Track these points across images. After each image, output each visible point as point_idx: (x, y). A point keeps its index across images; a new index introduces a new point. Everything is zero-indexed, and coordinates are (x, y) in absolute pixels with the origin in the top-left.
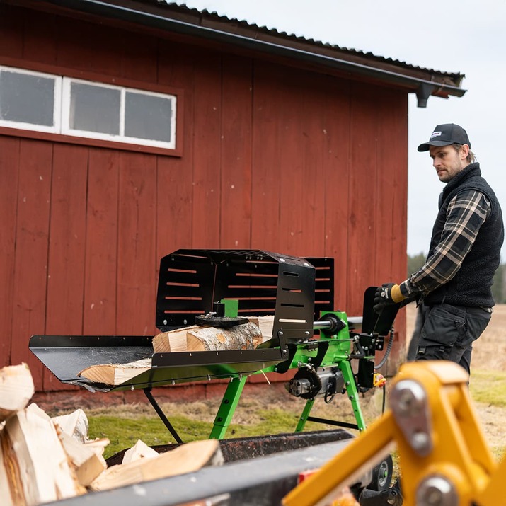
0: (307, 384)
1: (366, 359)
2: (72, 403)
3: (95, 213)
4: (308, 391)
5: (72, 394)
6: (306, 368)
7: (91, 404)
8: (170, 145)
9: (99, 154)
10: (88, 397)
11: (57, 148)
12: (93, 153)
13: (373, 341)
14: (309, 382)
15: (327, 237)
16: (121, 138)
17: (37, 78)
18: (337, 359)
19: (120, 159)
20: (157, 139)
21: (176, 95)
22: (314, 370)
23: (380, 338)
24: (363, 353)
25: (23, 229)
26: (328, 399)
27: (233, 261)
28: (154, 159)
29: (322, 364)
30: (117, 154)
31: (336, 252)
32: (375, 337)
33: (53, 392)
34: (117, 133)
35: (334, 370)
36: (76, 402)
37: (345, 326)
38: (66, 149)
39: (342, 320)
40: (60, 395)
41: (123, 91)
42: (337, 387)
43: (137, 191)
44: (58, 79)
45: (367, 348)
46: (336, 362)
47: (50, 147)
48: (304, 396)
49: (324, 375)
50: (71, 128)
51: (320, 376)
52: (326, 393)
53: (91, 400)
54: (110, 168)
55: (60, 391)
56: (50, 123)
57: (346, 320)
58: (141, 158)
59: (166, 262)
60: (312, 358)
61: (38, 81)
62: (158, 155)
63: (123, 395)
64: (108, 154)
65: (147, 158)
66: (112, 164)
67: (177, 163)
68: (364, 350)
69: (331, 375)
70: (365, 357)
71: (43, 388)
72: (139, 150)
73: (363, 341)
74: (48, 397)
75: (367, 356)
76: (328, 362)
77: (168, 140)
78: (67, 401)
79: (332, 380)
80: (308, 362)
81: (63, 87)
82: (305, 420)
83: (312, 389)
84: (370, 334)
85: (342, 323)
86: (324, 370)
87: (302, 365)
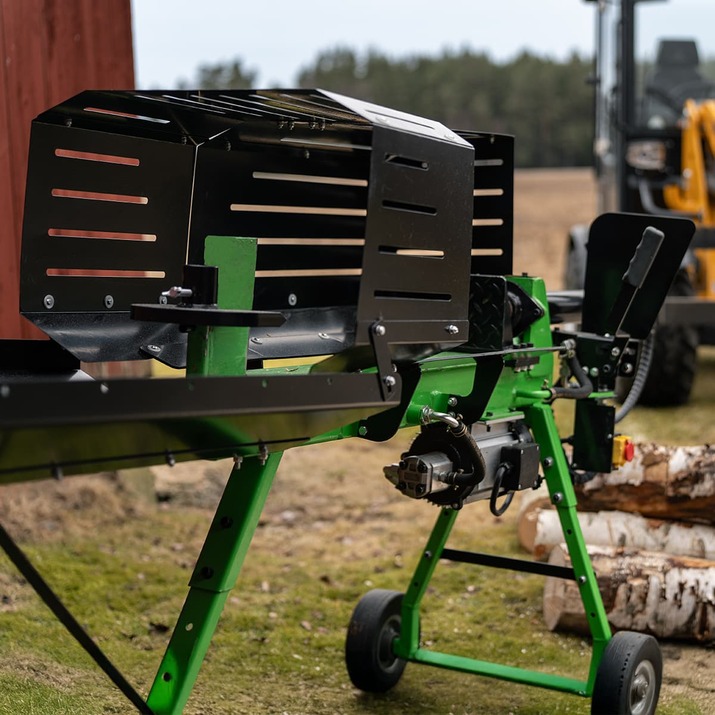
0: (442, 468)
1: (593, 399)
4: (445, 486)
6: (443, 424)
13: (616, 351)
14: (448, 462)
18: (521, 401)
22: (465, 428)
23: (632, 345)
24: (588, 382)
27: (244, 138)
29: (485, 415)
32: (621, 343)
35: (513, 429)
37: (542, 312)
39: (536, 300)
42: (524, 473)
45: (595, 370)
46: (519, 409)
48: (435, 498)
49: (489, 443)
51: (481, 445)
52: (495, 490)
57: (542, 298)
60: (457, 397)
68: (589, 375)
69: (505, 441)
70: (593, 395)
73: (586, 353)
75: (595, 391)
76: (498, 409)
79: (506, 454)
80: (449, 409)
82: (437, 556)
83: (458, 481)
84: (603, 335)
85: (534, 306)
86: (489, 429)
87: (433, 417)
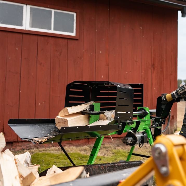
0: (131, 139)
1: (157, 128)
2: (30, 147)
3: (40, 64)
4: (131, 142)
6: (130, 132)
7: (39, 147)
8: (73, 34)
9: (42, 38)
11: (24, 36)
12: (40, 37)
13: (161, 120)
14: (132, 138)
15: (142, 74)
16: (52, 31)
17: (16, 5)
18: (145, 128)
19: (52, 40)
20: (68, 32)
21: (76, 13)
22: (134, 133)
23: (164, 119)
24: (156, 125)
25: (9, 71)
26: (140, 146)
27: (99, 85)
28: (66, 40)
29: (138, 131)
30: (50, 38)
31: (146, 80)
32: (162, 118)
34: (50, 29)
35: (143, 133)
36: (32, 146)
37: (148, 114)
38: (28, 36)
39: (147, 111)
40: (25, 143)
41: (53, 11)
42: (145, 140)
43: (59, 54)
44: (25, 6)
45: (158, 123)
46: (144, 130)
47: (21, 35)
48: (130, 144)
49: (139, 135)
50: (30, 27)
51: (137, 136)
52: (140, 143)
54: (47, 44)
56: (21, 25)
57: (148, 111)
58: (60, 40)
59: (69, 86)
60: (133, 128)
61: (16, 7)
62: (68, 39)
64: (46, 38)
65: (63, 40)
66: (48, 43)
67: (76, 42)
68: (157, 124)
69: (142, 135)
70: (157, 127)
71: (18, 140)
72: (60, 36)
73: (156, 120)
74: (20, 144)
75: (158, 127)
76: (140, 129)
77: (72, 32)
78: (28, 146)
79: (142, 137)
80: (132, 130)
81: (27, 10)
82: (131, 155)
83: (133, 142)
84: (159, 117)
85: (147, 112)
86: (139, 133)
87: (129, 131)
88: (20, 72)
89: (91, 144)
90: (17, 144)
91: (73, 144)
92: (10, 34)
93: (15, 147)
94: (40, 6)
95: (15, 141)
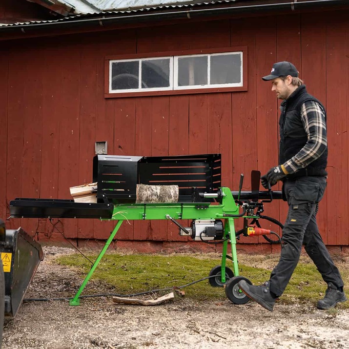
2: (184, 249)
3: (194, 134)
5: (184, 244)
7: (195, 250)
8: (240, 85)
9: (195, 98)
10: (193, 246)
11: (171, 98)
12: (191, 98)
16: (209, 86)
19: (208, 99)
21: (242, 51)
25: (155, 148)
28: (229, 95)
30: (206, 96)
33: (173, 241)
34: (206, 83)
36: (187, 249)
40: (177, 244)
41: (209, 56)
43: (219, 117)
44: (171, 58)
47: (167, 99)
50: (178, 85)
53: (195, 249)
54: (202, 106)
55: (176, 242)
56: (168, 85)
58: (220, 96)
61: (161, 62)
62: (232, 92)
63: (215, 247)
64: (200, 97)
65: (225, 95)
66: (203, 103)
67: (245, 95)
71: (167, 239)
74: (171, 245)
77: (239, 81)
78: (181, 248)
88: (167, 148)
89: (274, 253)
90: (168, 245)
91: (245, 251)
92: (155, 100)
93: (165, 248)
94: (191, 54)
95: (164, 240)
